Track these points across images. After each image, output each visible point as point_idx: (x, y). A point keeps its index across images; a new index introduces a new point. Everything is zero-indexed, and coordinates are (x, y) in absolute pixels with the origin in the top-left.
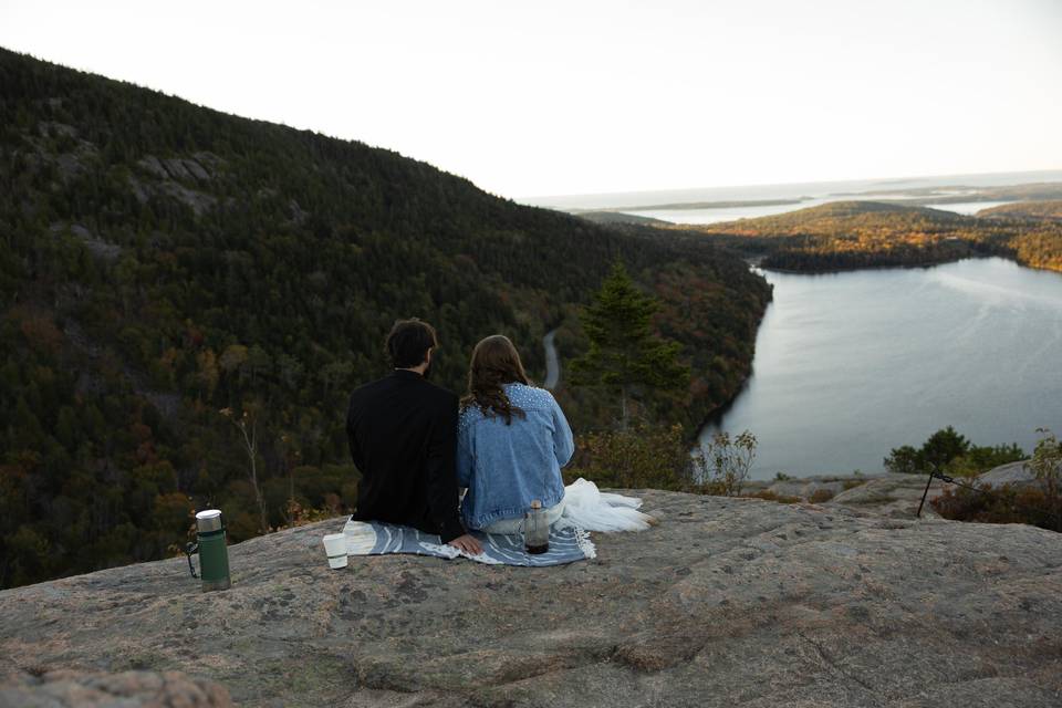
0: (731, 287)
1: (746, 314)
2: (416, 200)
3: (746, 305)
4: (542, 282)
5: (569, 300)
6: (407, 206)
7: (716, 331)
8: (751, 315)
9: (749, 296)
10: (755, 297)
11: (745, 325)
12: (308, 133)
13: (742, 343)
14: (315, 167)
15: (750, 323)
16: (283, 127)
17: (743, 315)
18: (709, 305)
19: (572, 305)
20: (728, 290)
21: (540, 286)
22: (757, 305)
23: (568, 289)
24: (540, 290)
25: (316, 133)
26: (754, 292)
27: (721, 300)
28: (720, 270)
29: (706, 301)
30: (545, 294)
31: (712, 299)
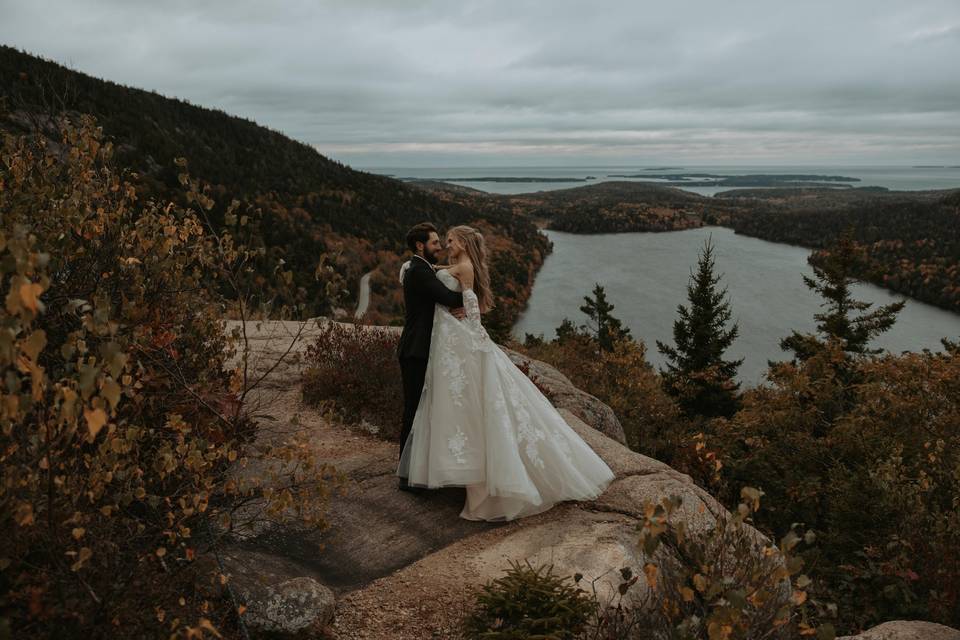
0: (518, 243)
1: (528, 265)
2: (263, 162)
3: (529, 258)
4: (365, 233)
5: (386, 248)
6: (255, 167)
7: (502, 277)
8: (532, 266)
9: (532, 251)
10: (537, 252)
11: (526, 273)
12: (175, 102)
13: (522, 286)
14: (178, 130)
15: (530, 272)
16: (154, 95)
17: (525, 265)
18: (500, 257)
19: (389, 253)
20: (515, 245)
21: (364, 237)
22: (538, 258)
23: (386, 239)
24: (362, 240)
25: (182, 100)
26: (538, 248)
27: (509, 253)
28: (513, 229)
29: (497, 253)
30: (366, 242)
31: (501, 253)
